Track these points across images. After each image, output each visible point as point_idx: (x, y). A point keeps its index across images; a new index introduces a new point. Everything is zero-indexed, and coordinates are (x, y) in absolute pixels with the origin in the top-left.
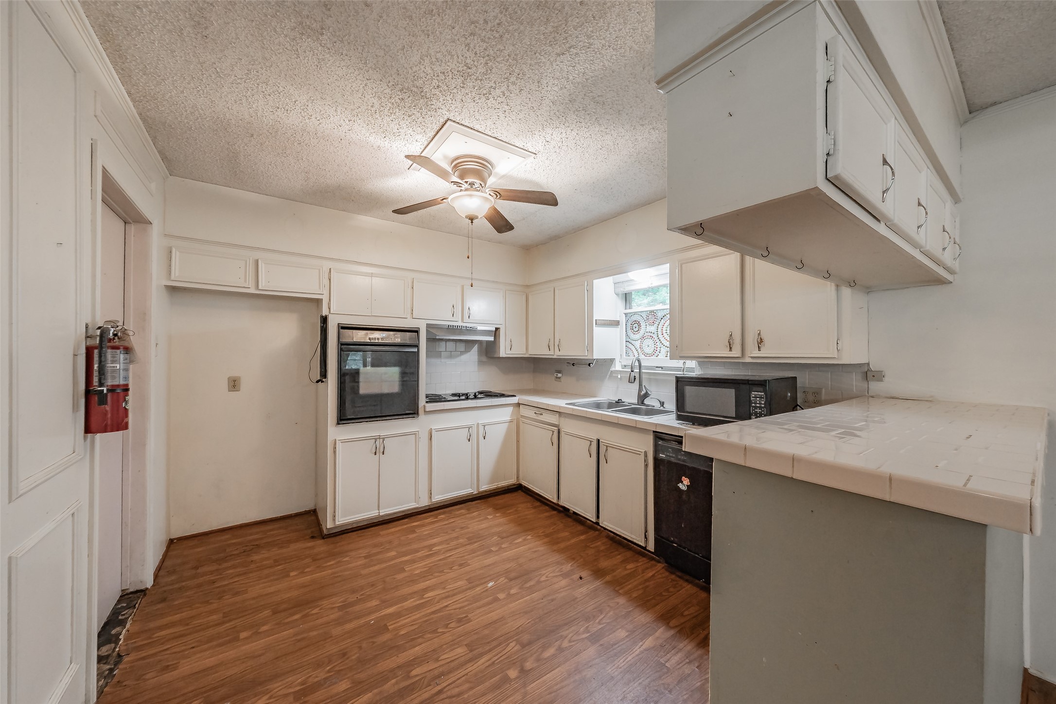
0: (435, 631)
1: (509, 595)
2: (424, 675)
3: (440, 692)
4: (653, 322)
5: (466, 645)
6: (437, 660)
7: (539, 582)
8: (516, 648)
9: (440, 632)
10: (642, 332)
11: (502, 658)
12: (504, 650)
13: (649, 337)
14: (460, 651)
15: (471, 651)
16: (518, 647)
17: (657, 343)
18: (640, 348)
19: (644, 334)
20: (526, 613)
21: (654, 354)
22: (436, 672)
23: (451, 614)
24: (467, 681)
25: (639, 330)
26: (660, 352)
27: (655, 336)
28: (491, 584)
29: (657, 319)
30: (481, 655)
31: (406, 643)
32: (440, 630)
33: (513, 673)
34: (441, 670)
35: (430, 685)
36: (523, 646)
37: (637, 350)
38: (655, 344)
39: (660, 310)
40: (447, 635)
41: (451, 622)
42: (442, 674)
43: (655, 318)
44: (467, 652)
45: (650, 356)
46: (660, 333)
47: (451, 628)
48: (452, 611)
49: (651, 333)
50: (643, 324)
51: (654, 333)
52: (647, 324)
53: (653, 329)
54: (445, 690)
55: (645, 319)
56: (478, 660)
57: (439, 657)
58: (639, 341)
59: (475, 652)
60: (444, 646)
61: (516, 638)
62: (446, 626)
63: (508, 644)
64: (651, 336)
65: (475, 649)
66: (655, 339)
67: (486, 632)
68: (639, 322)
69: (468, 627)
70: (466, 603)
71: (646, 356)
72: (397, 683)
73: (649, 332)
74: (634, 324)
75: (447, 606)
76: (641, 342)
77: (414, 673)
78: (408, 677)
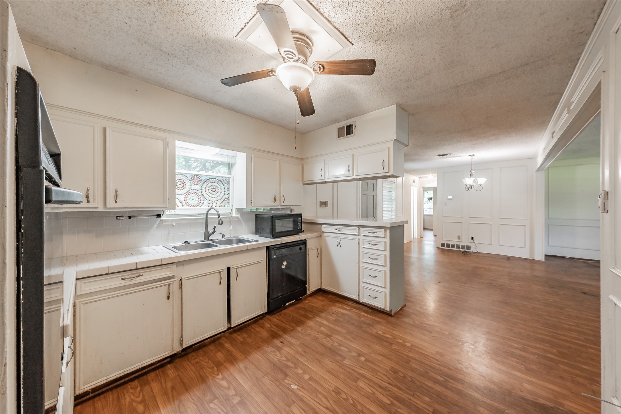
0: (354, 405)
1: (305, 372)
2: (387, 396)
3: (389, 384)
4: (198, 183)
6: (373, 393)
7: (288, 360)
8: (348, 361)
9: (353, 401)
10: (186, 189)
11: (357, 365)
13: (194, 193)
14: (361, 384)
15: (359, 379)
16: (346, 360)
17: (200, 197)
18: (185, 200)
19: (189, 190)
20: (319, 361)
21: (198, 205)
22: (381, 390)
23: (335, 401)
24: (377, 374)
25: (183, 187)
26: (203, 204)
27: (199, 193)
28: (294, 387)
29: (201, 181)
32: (352, 402)
33: (363, 359)
34: (378, 389)
35: (389, 390)
36: (345, 358)
37: (181, 202)
38: (199, 198)
39: (204, 175)
40: (354, 396)
41: (342, 398)
42: (380, 387)
43: (200, 180)
44: (361, 381)
45: (194, 207)
46: (203, 191)
47: (346, 396)
48: (331, 402)
49: (196, 190)
50: (188, 184)
51: (198, 191)
52: (192, 183)
53: (197, 187)
54: (387, 382)
55: (190, 179)
56: (363, 374)
57: (371, 393)
58: (184, 196)
59: (359, 377)
60: (363, 394)
61: (341, 362)
62: (346, 400)
63: (346, 364)
64: (195, 192)
65: (356, 377)
66: (199, 195)
67: (342, 376)
68: (183, 181)
69: (341, 386)
70: (320, 396)
71: (190, 207)
72: (399, 408)
73: (194, 189)
74: (179, 182)
76: (186, 196)
77: (388, 402)
78: (392, 404)
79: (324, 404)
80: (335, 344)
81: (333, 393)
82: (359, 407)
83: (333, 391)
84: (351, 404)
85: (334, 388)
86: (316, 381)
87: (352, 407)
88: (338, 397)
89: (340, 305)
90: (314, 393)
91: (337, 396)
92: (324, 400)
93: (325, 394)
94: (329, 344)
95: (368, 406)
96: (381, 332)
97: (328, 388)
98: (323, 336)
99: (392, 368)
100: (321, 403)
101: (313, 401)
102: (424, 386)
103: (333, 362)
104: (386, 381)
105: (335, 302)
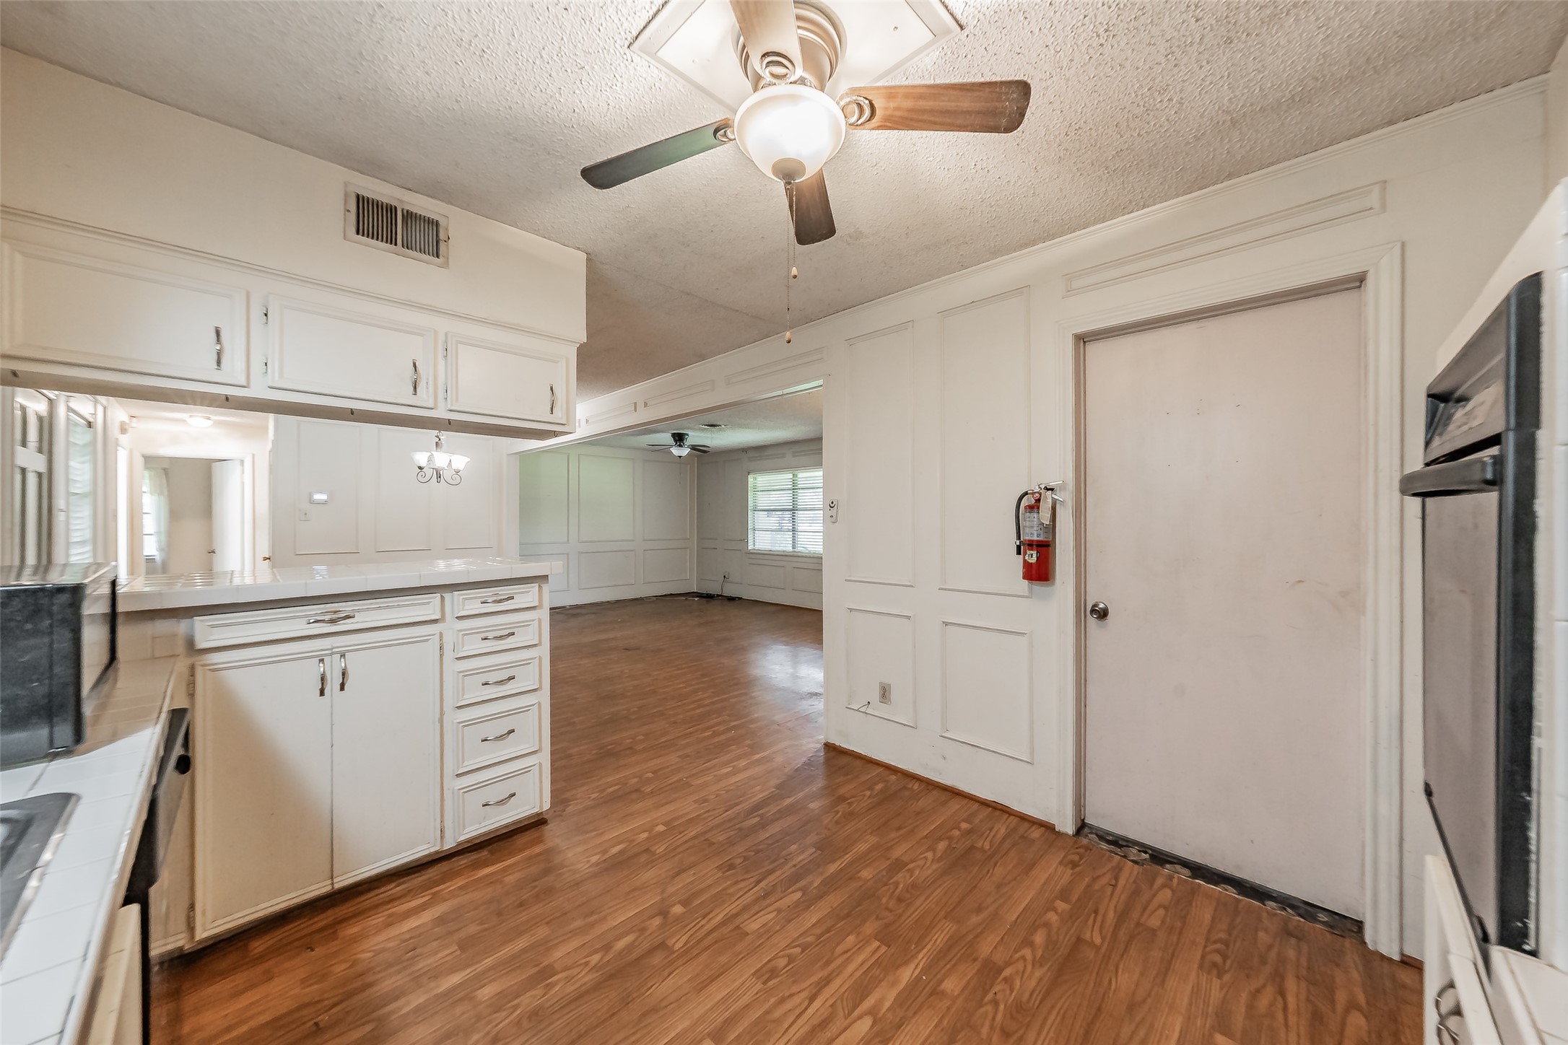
0: (805, 948)
2: (785, 894)
3: (758, 882)
5: (748, 934)
6: (779, 910)
8: (674, 940)
9: (794, 948)
11: (693, 924)
12: (691, 935)
14: (753, 926)
15: (738, 927)
16: (670, 942)
20: (654, 1010)
22: (771, 899)
23: (794, 982)
24: (732, 895)
30: (723, 923)
31: (834, 925)
32: (798, 950)
33: (678, 910)
34: (768, 901)
35: (773, 885)
36: (662, 946)
40: (783, 945)
41: (786, 966)
42: (765, 897)
44: (743, 925)
48: (795, 989)
54: (753, 885)
56: (725, 918)
57: (777, 915)
59: (731, 927)
60: (778, 928)
61: (674, 956)
62: (791, 959)
63: (685, 945)
65: (733, 930)
67: (723, 959)
69: (755, 963)
70: (776, 1014)
75: (812, 999)
77: (798, 895)
78: (803, 890)
79: (800, 1004)
80: (593, 963)
81: (770, 984)
82: (810, 939)
83: (764, 983)
84: (803, 951)
85: (757, 979)
86: (729, 1022)
87: (810, 951)
88: (784, 973)
89: (377, 919)
90: (767, 1026)
91: (782, 975)
92: (789, 1005)
93: (773, 1000)
94: (583, 977)
95: (809, 925)
96: (597, 857)
97: (757, 993)
98: (538, 992)
99: (719, 868)
100: (798, 1011)
101: (792, 1031)
102: (770, 842)
103: (669, 976)
104: (751, 886)
105: (335, 932)
